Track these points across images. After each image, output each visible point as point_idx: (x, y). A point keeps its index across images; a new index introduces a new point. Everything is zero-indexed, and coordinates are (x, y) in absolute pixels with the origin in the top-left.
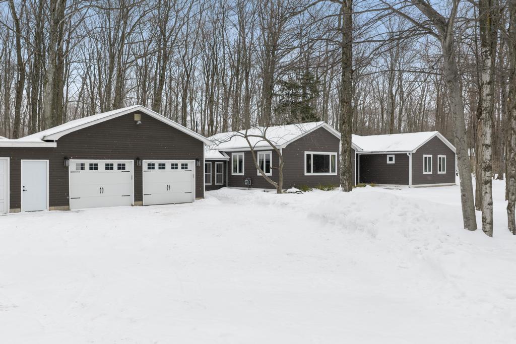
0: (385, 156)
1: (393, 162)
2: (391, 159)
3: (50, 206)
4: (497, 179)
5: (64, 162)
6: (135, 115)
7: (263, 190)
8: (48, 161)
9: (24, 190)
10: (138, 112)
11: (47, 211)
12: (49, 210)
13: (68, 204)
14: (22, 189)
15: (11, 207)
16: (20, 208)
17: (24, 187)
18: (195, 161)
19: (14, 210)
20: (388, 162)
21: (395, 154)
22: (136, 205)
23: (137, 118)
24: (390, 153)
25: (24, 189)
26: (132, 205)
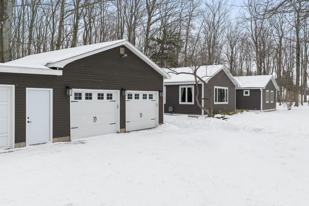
0: (242, 90)
1: (249, 95)
2: (247, 93)
3: (53, 138)
4: (295, 106)
5: (66, 92)
6: (121, 48)
7: (188, 115)
8: (51, 90)
9: (28, 122)
10: (123, 46)
11: (50, 143)
12: (53, 142)
13: (69, 135)
14: (27, 120)
15: (17, 141)
16: (25, 141)
17: (28, 118)
18: (158, 92)
19: (18, 144)
20: (245, 95)
21: (250, 90)
22: (121, 132)
23: (122, 51)
24: (246, 89)
25: (29, 120)
26: (118, 133)
